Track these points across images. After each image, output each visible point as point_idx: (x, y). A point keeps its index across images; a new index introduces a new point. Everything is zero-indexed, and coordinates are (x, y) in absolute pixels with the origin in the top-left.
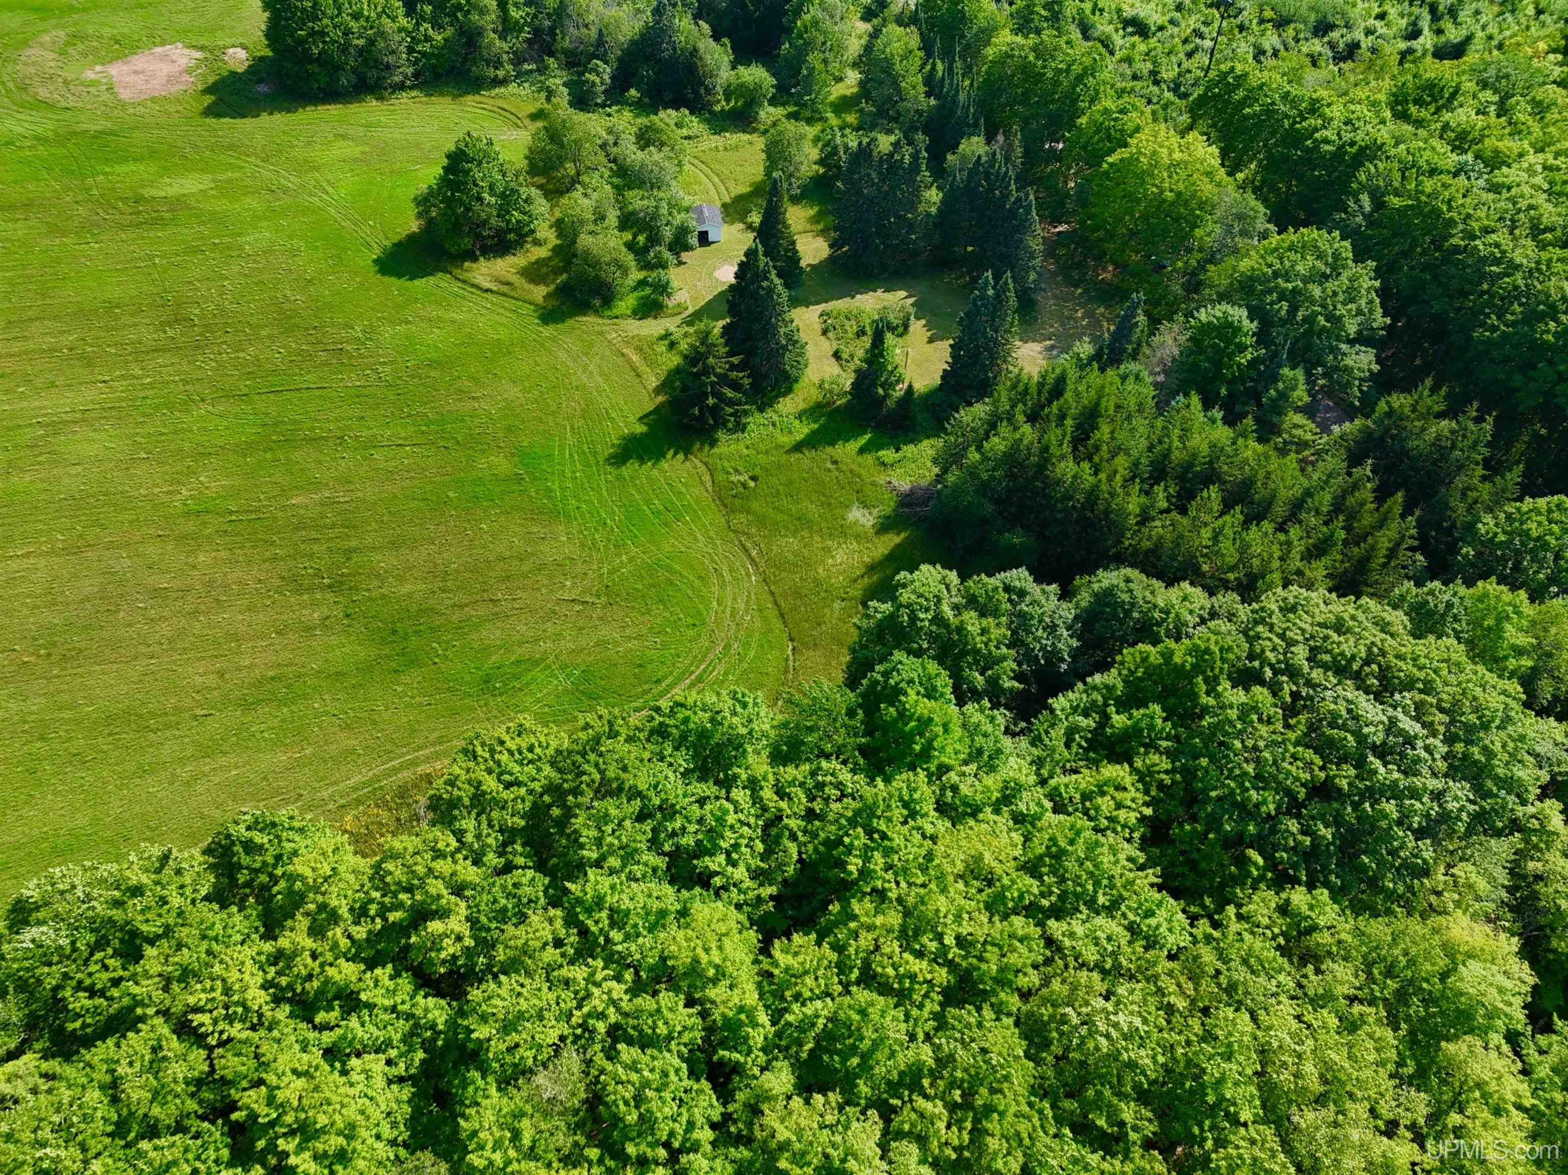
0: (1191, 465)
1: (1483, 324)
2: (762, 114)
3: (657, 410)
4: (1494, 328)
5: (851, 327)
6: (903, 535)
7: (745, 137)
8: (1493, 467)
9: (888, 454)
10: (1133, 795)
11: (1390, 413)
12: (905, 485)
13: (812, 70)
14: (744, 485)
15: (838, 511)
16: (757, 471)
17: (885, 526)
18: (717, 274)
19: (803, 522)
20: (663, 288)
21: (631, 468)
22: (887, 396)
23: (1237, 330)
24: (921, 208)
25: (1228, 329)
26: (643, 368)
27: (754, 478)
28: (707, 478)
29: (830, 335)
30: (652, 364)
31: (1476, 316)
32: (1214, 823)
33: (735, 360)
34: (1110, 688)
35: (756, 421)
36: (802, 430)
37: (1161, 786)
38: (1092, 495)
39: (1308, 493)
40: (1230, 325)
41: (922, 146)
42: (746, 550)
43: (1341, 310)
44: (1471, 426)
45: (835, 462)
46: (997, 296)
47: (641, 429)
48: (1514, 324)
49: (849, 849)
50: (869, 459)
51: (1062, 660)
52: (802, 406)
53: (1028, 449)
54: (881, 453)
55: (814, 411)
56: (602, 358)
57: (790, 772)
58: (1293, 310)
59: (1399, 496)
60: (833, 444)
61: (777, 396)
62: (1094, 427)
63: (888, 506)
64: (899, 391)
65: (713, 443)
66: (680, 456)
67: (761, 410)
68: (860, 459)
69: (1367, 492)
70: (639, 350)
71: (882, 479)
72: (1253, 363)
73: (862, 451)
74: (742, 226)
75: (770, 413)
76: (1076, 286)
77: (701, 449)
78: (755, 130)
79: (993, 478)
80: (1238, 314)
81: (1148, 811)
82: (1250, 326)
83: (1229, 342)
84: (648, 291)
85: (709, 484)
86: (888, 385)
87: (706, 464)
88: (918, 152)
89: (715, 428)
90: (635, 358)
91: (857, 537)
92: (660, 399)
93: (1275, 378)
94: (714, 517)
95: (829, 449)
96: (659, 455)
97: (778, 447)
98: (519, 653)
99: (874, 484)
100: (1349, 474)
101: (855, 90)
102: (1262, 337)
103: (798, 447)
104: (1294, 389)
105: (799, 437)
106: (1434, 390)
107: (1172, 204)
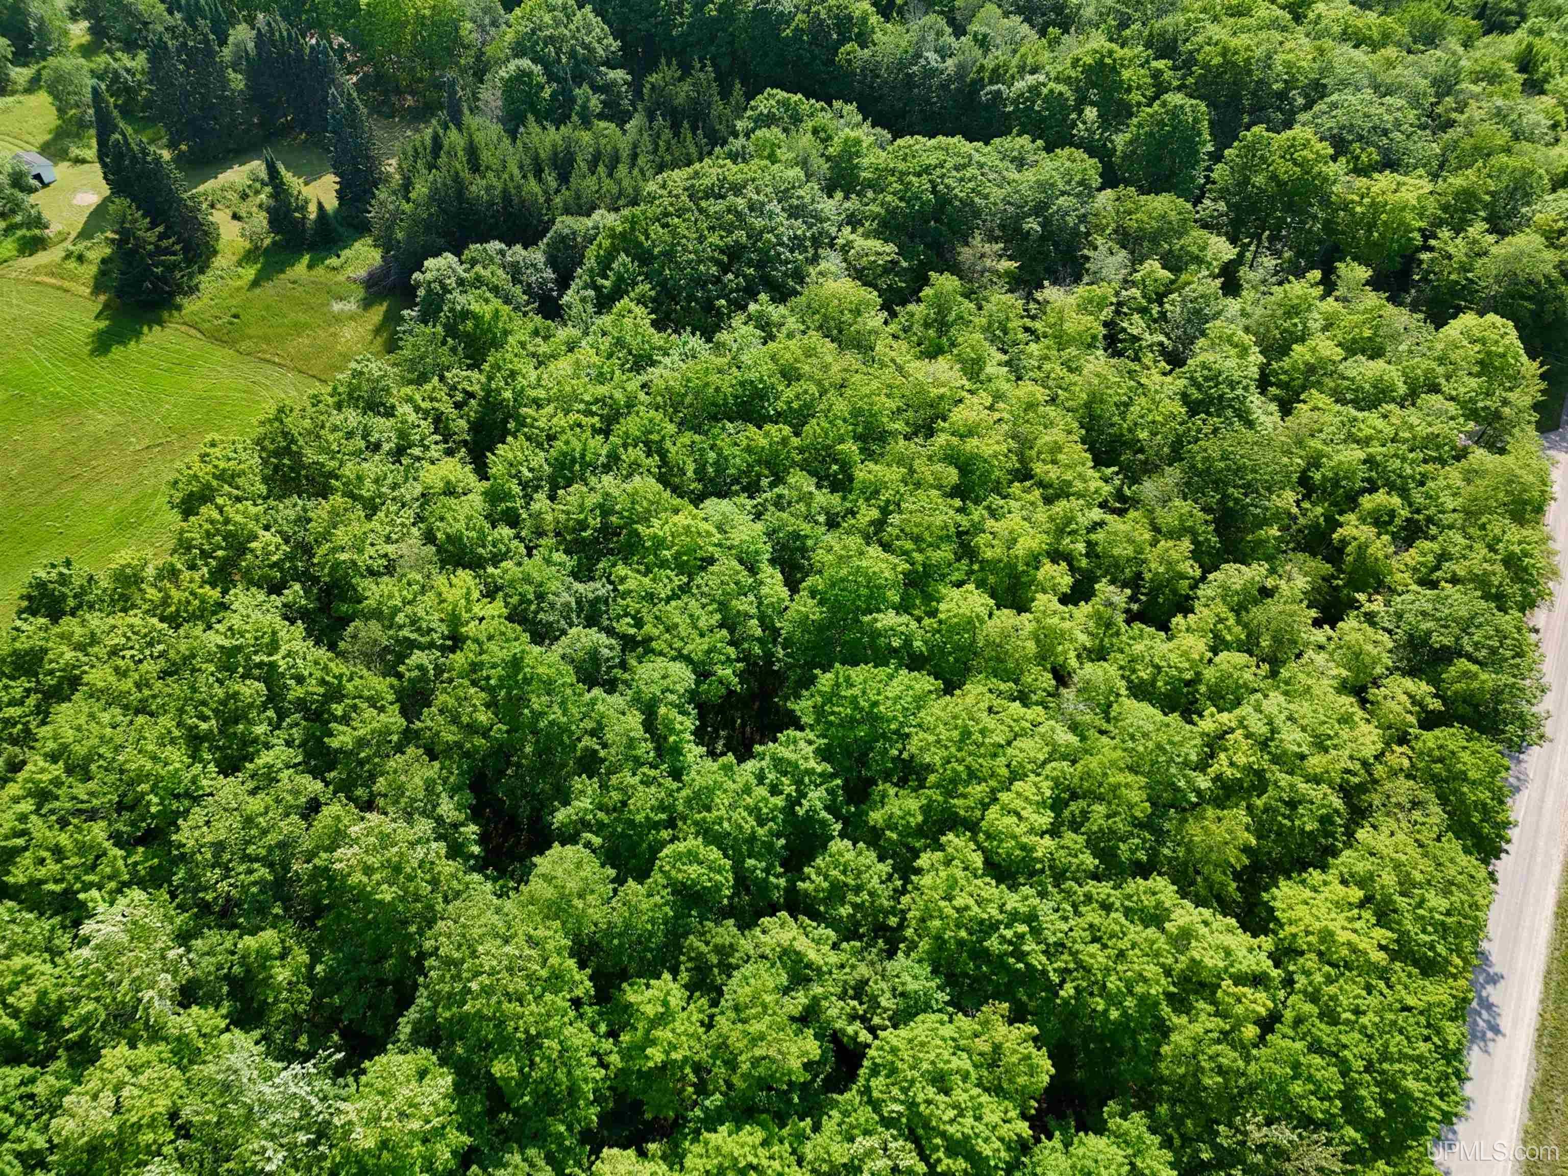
2: (13, 75)
3: (106, 306)
5: (233, 196)
6: (385, 304)
9: (333, 261)
10: (639, 310)
12: (362, 273)
13: (39, 20)
14: (231, 323)
15: (325, 309)
16: (234, 310)
17: (367, 304)
18: (75, 202)
19: (299, 328)
20: (37, 223)
21: (117, 352)
22: (304, 217)
23: (530, 74)
24: (233, 86)
25: (523, 75)
26: (66, 284)
27: (236, 316)
28: (193, 332)
29: (218, 206)
30: (74, 278)
32: (691, 298)
33: (161, 229)
34: (591, 270)
35: (205, 281)
36: (250, 273)
37: (653, 300)
40: (523, 71)
42: (268, 361)
45: (294, 282)
47: (103, 324)
50: (320, 270)
51: (552, 290)
52: (235, 258)
54: (327, 262)
55: (248, 257)
56: (18, 291)
58: (558, 50)
59: (686, 124)
60: (282, 271)
61: (208, 259)
63: (361, 293)
64: (312, 212)
65: (179, 308)
66: (156, 328)
67: (202, 271)
68: (313, 273)
70: (53, 274)
71: (341, 278)
73: (310, 267)
74: (67, 164)
75: (210, 273)
76: (393, 117)
77: (171, 315)
80: (525, 63)
81: (653, 316)
82: (537, 69)
83: (530, 84)
84: (19, 233)
85: (199, 335)
86: (303, 208)
87: (185, 323)
89: (172, 295)
90: (53, 281)
91: (352, 318)
92: (102, 298)
94: (221, 354)
95: (282, 276)
96: (138, 334)
97: (238, 289)
98: (130, 497)
99: (336, 283)
101: (88, 38)
102: (550, 75)
103: (255, 283)
105: (252, 277)
107: (431, 17)
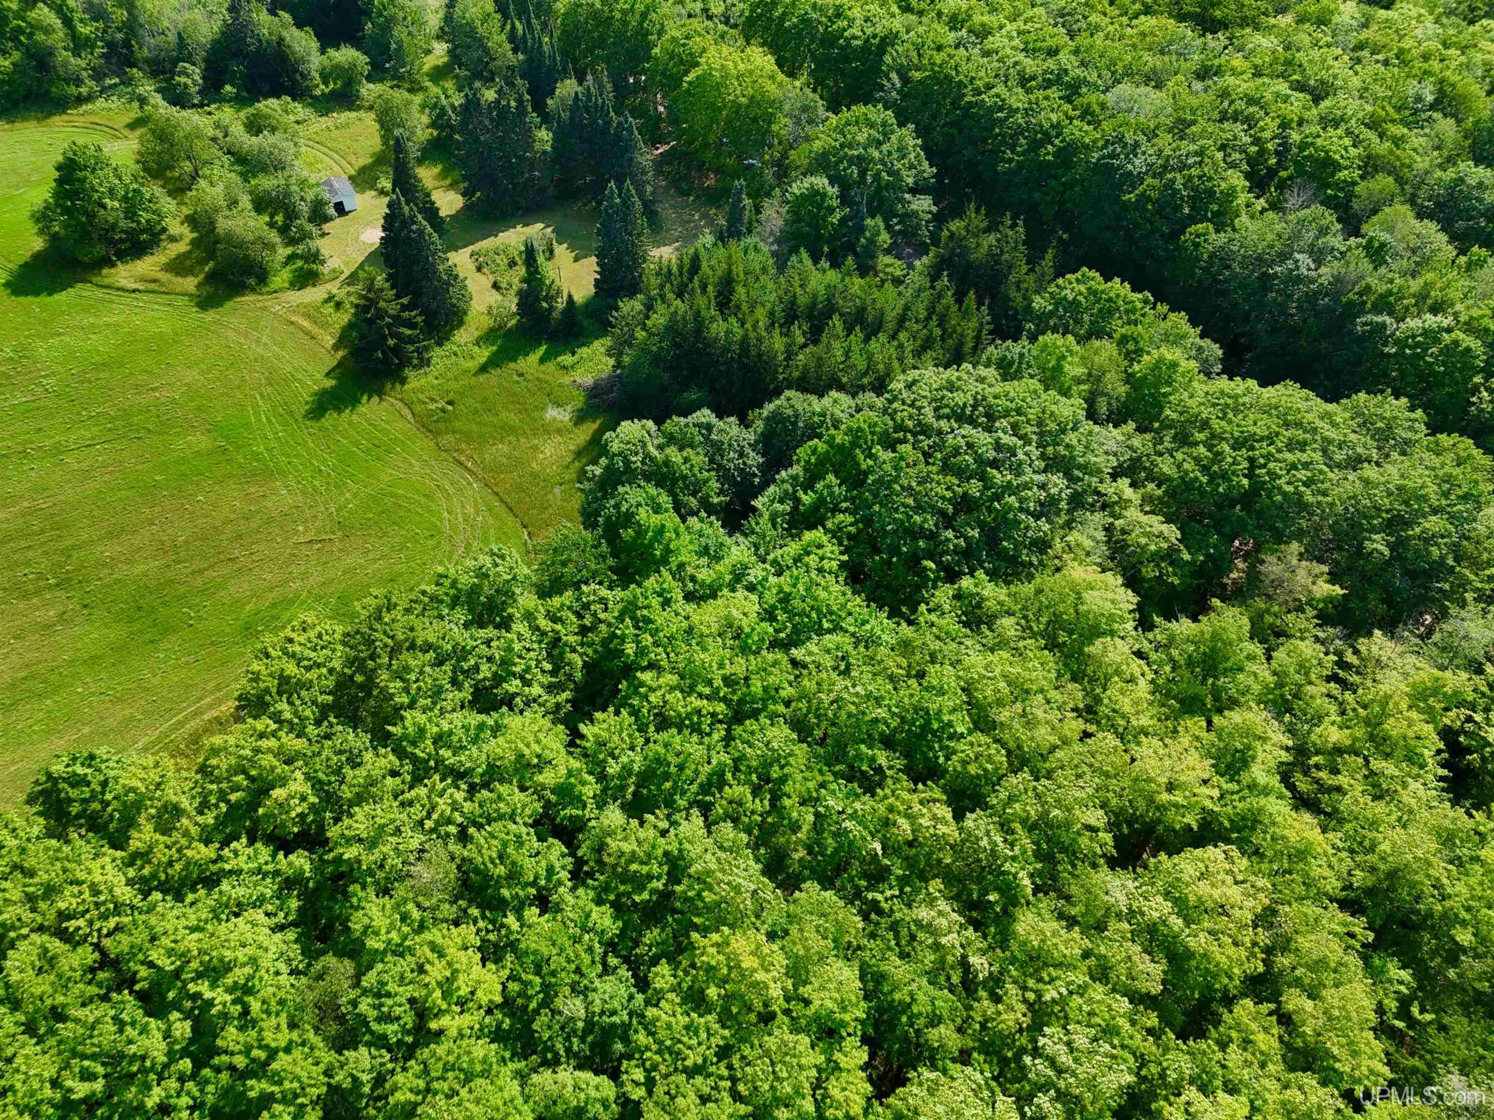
0: (814, 304)
1: (1003, 160)
2: (363, 91)
3: (340, 364)
4: (1011, 160)
5: (502, 261)
6: (598, 422)
7: (354, 114)
8: (1033, 261)
9: (566, 359)
10: (831, 549)
11: (952, 235)
12: (588, 380)
13: (400, 43)
14: (443, 410)
15: (536, 414)
16: (451, 396)
17: (580, 418)
18: (362, 237)
19: (507, 430)
20: (315, 257)
21: (330, 419)
22: (551, 309)
23: (824, 195)
24: (537, 146)
25: (815, 196)
26: (315, 330)
27: (450, 403)
28: (406, 412)
29: (485, 270)
30: (325, 326)
31: (995, 155)
32: (895, 550)
33: (405, 301)
34: (795, 478)
35: (437, 354)
36: (483, 354)
37: (850, 537)
38: (744, 343)
39: (907, 308)
40: (817, 192)
41: (523, 90)
42: (461, 464)
43: (898, 166)
44: (1010, 233)
45: (521, 375)
46: (624, 203)
47: (329, 383)
48: (1023, 154)
49: (623, 639)
50: (550, 366)
51: (755, 475)
52: (477, 334)
53: (684, 318)
54: (560, 359)
55: (489, 336)
56: (273, 329)
57: (556, 601)
58: (863, 173)
59: (972, 294)
60: (514, 360)
61: (452, 330)
62: (731, 291)
63: (579, 401)
64: (561, 304)
65: (403, 381)
66: (375, 399)
67: (440, 344)
68: (543, 368)
69: (949, 298)
70: (307, 316)
71: (567, 380)
72: (843, 221)
73: (542, 360)
74: (373, 193)
75: (448, 346)
76: (689, 195)
77: (393, 388)
78: (359, 108)
79: (661, 348)
80: (821, 182)
81: (845, 558)
82: (833, 191)
83: (820, 207)
84: (299, 263)
85: (410, 417)
86: (549, 298)
87: (402, 400)
88: (521, 96)
89: (401, 366)
90: (305, 324)
91: (559, 431)
92: (341, 354)
93: (862, 229)
94: (422, 443)
95: (512, 365)
96: (355, 402)
97: (465, 372)
98: (271, 596)
99: (560, 385)
100: (933, 287)
101: (446, 59)
102: (845, 199)
103: (484, 369)
104: (878, 234)
105: (483, 360)
106: (977, 211)
107: (748, 107)
